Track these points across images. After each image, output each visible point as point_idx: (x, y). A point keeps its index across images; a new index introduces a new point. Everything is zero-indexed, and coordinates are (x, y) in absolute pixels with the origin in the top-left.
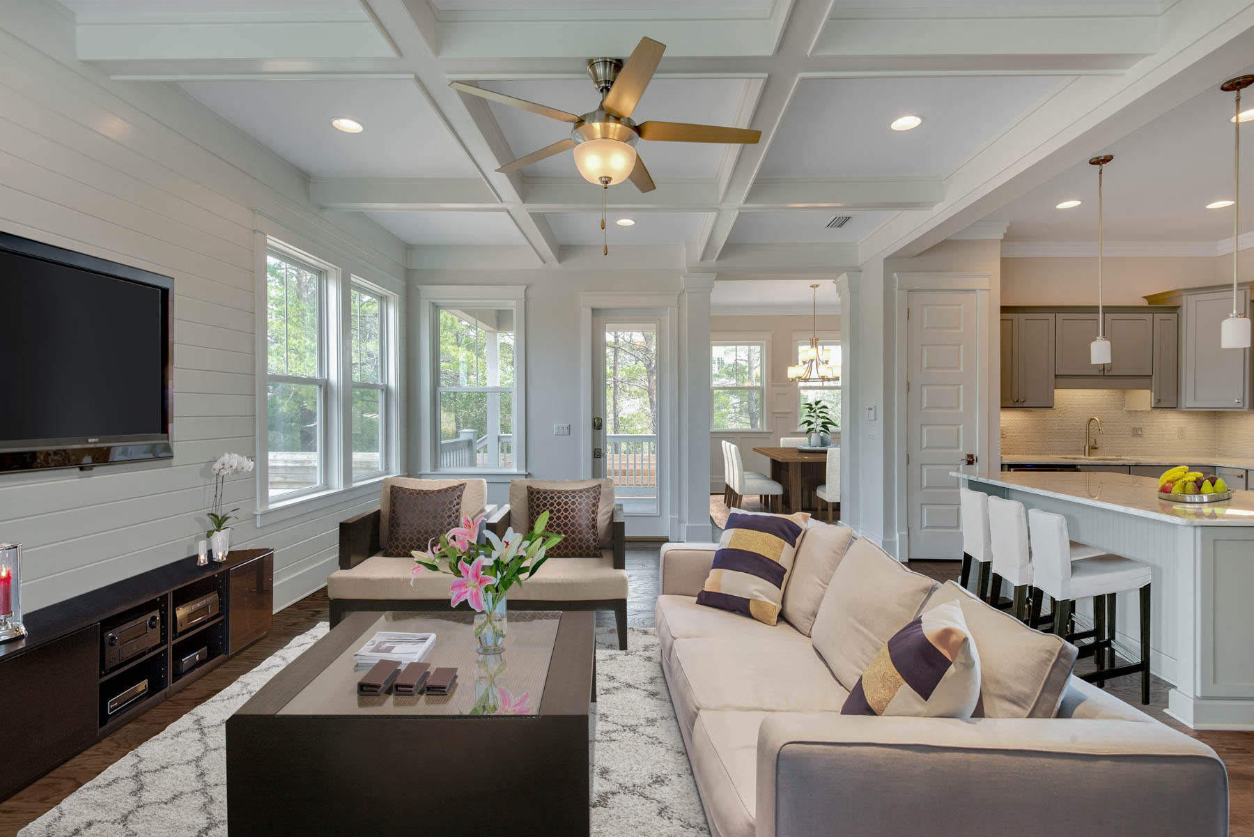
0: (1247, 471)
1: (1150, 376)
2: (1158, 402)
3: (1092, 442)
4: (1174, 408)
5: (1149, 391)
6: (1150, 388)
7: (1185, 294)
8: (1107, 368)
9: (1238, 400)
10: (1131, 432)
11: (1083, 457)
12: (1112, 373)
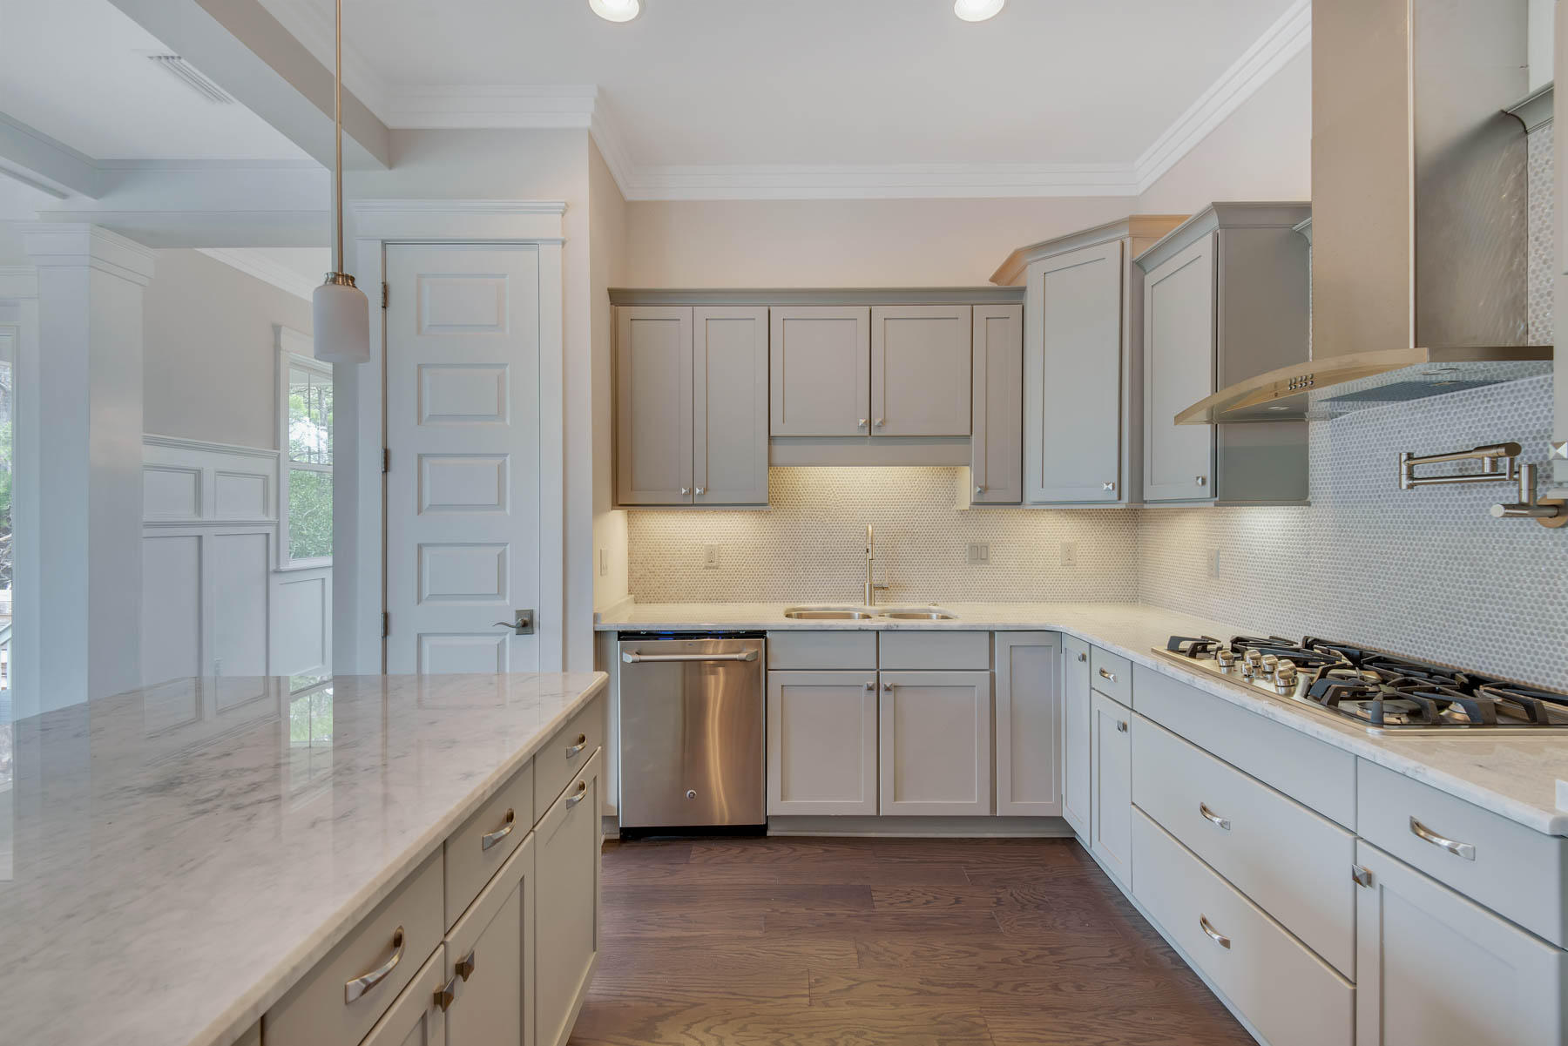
0: (1090, 645)
1: (965, 438)
2: (982, 492)
4: (1018, 503)
5: (967, 469)
6: (968, 464)
7: (1030, 260)
8: (876, 421)
9: (1108, 484)
10: (967, 554)
11: (859, 606)
12: (889, 430)
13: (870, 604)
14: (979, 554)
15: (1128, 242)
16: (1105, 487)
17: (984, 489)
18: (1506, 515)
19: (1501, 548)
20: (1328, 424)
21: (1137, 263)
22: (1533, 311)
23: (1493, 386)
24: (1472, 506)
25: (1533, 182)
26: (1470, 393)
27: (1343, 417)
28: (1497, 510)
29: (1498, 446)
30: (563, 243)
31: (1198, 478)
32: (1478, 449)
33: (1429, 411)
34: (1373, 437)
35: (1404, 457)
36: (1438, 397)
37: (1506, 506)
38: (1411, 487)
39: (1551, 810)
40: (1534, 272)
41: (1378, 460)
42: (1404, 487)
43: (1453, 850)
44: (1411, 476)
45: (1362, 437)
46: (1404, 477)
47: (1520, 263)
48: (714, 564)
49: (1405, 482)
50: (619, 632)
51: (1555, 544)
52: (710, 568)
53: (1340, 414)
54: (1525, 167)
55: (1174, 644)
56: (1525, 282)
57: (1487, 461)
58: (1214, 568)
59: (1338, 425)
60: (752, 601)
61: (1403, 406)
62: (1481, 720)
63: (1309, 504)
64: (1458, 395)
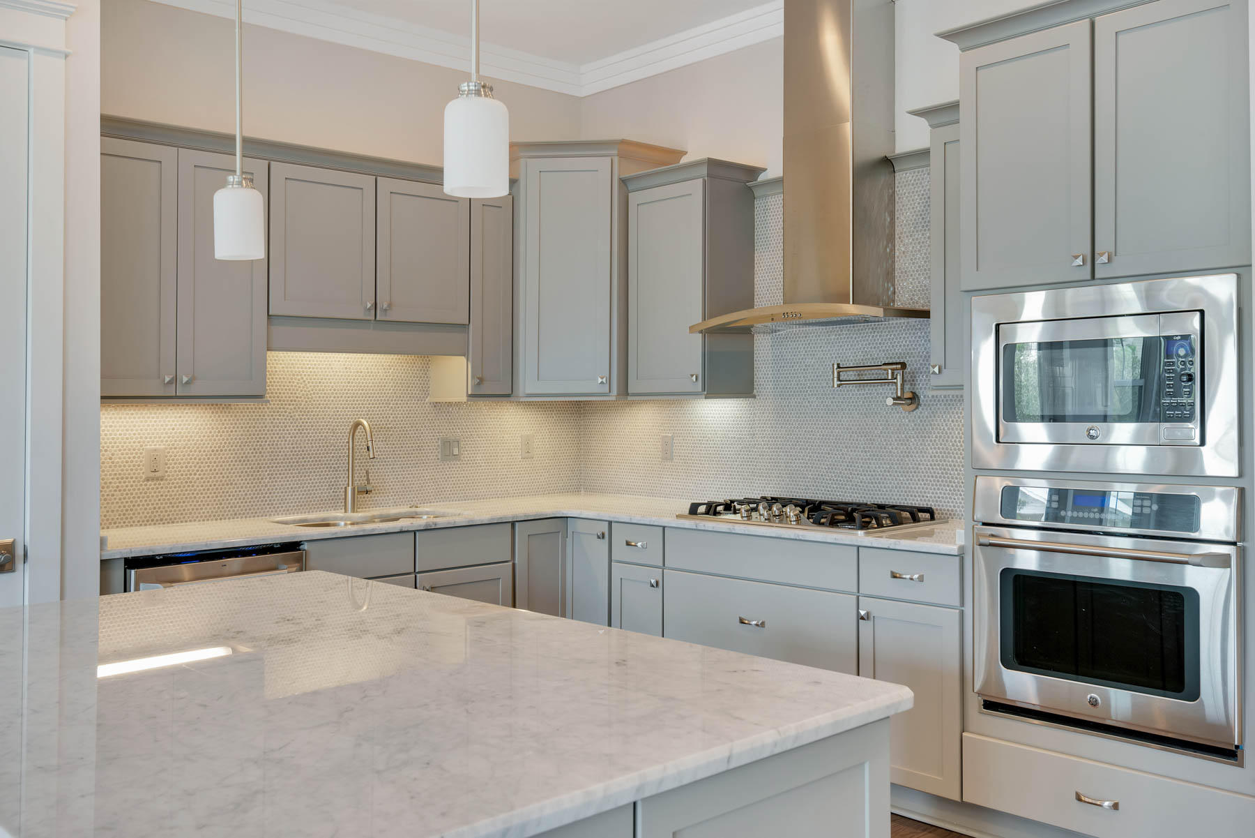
0: (610, 523)
1: (464, 327)
2: (479, 384)
3: (360, 481)
4: (507, 395)
5: (463, 359)
6: (465, 353)
7: (522, 154)
8: (383, 304)
9: (602, 378)
10: (440, 450)
11: (341, 515)
12: (393, 316)
13: (353, 511)
14: (449, 450)
15: (616, 159)
16: (600, 380)
17: (481, 381)
18: (894, 404)
19: (881, 425)
20: (769, 337)
21: (623, 181)
22: (898, 281)
23: (877, 323)
24: (865, 398)
25: (898, 202)
26: (864, 326)
27: (781, 333)
28: (890, 401)
29: (897, 364)
30: (66, 56)
31: (692, 376)
32: (885, 364)
33: (839, 335)
34: (802, 349)
35: (836, 366)
36: (845, 326)
37: (894, 399)
38: (839, 386)
39: (955, 544)
40: (898, 257)
41: (806, 366)
42: (836, 386)
43: (911, 579)
44: (839, 380)
45: (795, 349)
46: (836, 379)
47: (891, 250)
48: (157, 474)
49: (836, 383)
50: (126, 560)
51: (909, 421)
52: (153, 480)
53: (779, 330)
54: (894, 192)
55: (693, 510)
56: (894, 262)
57: (890, 371)
58: (668, 451)
59: (777, 338)
60: (207, 518)
61: (822, 329)
62: (896, 522)
63: (754, 397)
64: (857, 326)
